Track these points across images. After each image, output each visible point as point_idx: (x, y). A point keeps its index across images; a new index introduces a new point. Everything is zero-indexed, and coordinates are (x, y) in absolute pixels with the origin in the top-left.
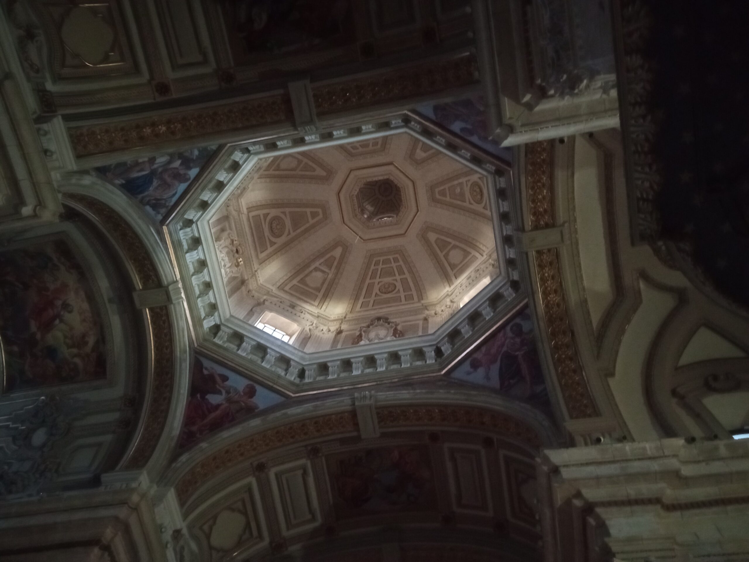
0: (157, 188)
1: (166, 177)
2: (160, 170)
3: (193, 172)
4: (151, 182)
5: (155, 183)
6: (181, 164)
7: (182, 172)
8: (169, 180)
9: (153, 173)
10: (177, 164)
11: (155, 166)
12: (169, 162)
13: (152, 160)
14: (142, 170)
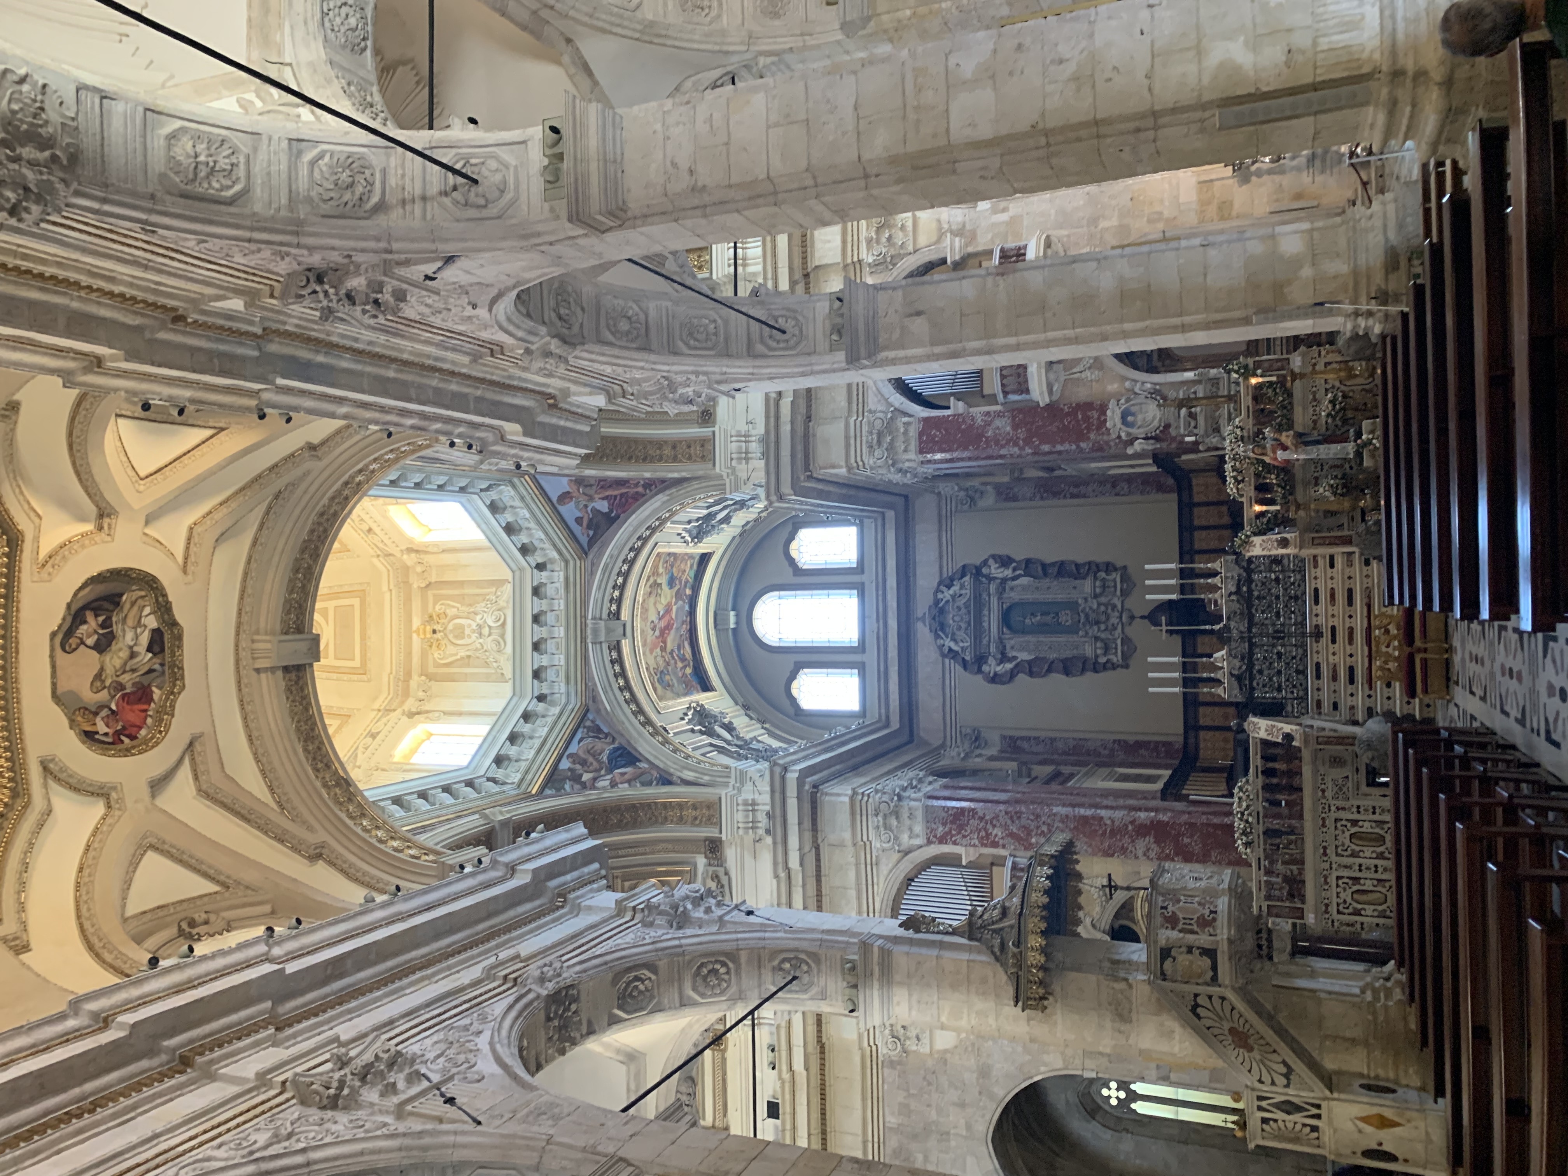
1: (595, 764)
5: (604, 758)
6: (581, 775)
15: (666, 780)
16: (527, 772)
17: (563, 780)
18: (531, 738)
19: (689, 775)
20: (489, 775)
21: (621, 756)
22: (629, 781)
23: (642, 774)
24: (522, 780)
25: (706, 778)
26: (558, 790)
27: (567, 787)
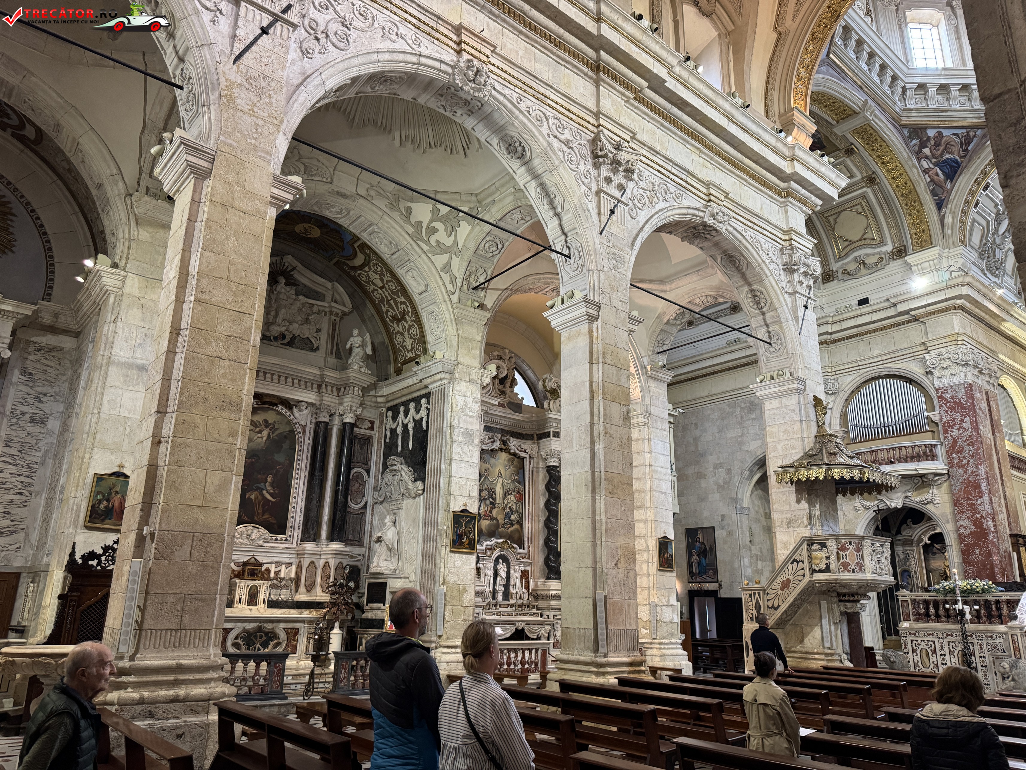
0: (951, 153)
1: (939, 152)
2: (934, 160)
3: (931, 133)
4: (945, 161)
5: (947, 156)
6: (926, 147)
7: (933, 142)
8: (942, 148)
9: (936, 165)
10: (926, 151)
11: (931, 166)
12: (926, 157)
13: (926, 172)
14: (937, 174)
15: (940, 205)
16: (917, 110)
17: (918, 137)
18: (948, 100)
19: (949, 219)
20: (908, 87)
21: (951, 167)
22: (932, 180)
23: (941, 187)
24: (910, 110)
25: (949, 232)
26: (909, 137)
27: (914, 142)
